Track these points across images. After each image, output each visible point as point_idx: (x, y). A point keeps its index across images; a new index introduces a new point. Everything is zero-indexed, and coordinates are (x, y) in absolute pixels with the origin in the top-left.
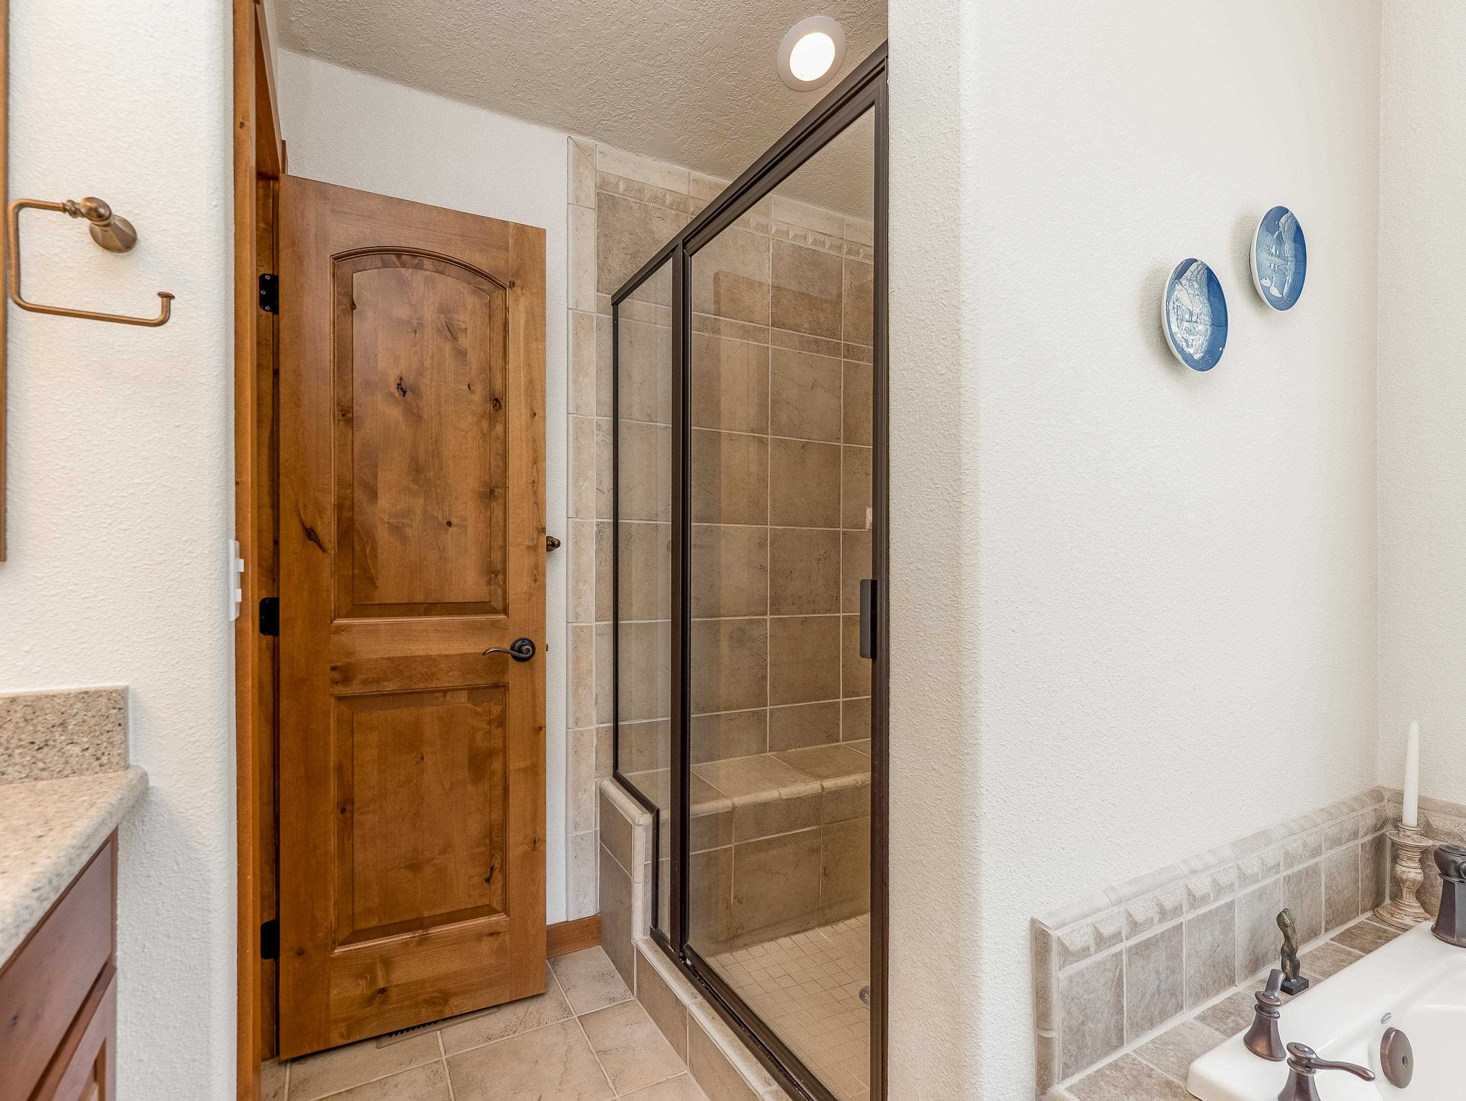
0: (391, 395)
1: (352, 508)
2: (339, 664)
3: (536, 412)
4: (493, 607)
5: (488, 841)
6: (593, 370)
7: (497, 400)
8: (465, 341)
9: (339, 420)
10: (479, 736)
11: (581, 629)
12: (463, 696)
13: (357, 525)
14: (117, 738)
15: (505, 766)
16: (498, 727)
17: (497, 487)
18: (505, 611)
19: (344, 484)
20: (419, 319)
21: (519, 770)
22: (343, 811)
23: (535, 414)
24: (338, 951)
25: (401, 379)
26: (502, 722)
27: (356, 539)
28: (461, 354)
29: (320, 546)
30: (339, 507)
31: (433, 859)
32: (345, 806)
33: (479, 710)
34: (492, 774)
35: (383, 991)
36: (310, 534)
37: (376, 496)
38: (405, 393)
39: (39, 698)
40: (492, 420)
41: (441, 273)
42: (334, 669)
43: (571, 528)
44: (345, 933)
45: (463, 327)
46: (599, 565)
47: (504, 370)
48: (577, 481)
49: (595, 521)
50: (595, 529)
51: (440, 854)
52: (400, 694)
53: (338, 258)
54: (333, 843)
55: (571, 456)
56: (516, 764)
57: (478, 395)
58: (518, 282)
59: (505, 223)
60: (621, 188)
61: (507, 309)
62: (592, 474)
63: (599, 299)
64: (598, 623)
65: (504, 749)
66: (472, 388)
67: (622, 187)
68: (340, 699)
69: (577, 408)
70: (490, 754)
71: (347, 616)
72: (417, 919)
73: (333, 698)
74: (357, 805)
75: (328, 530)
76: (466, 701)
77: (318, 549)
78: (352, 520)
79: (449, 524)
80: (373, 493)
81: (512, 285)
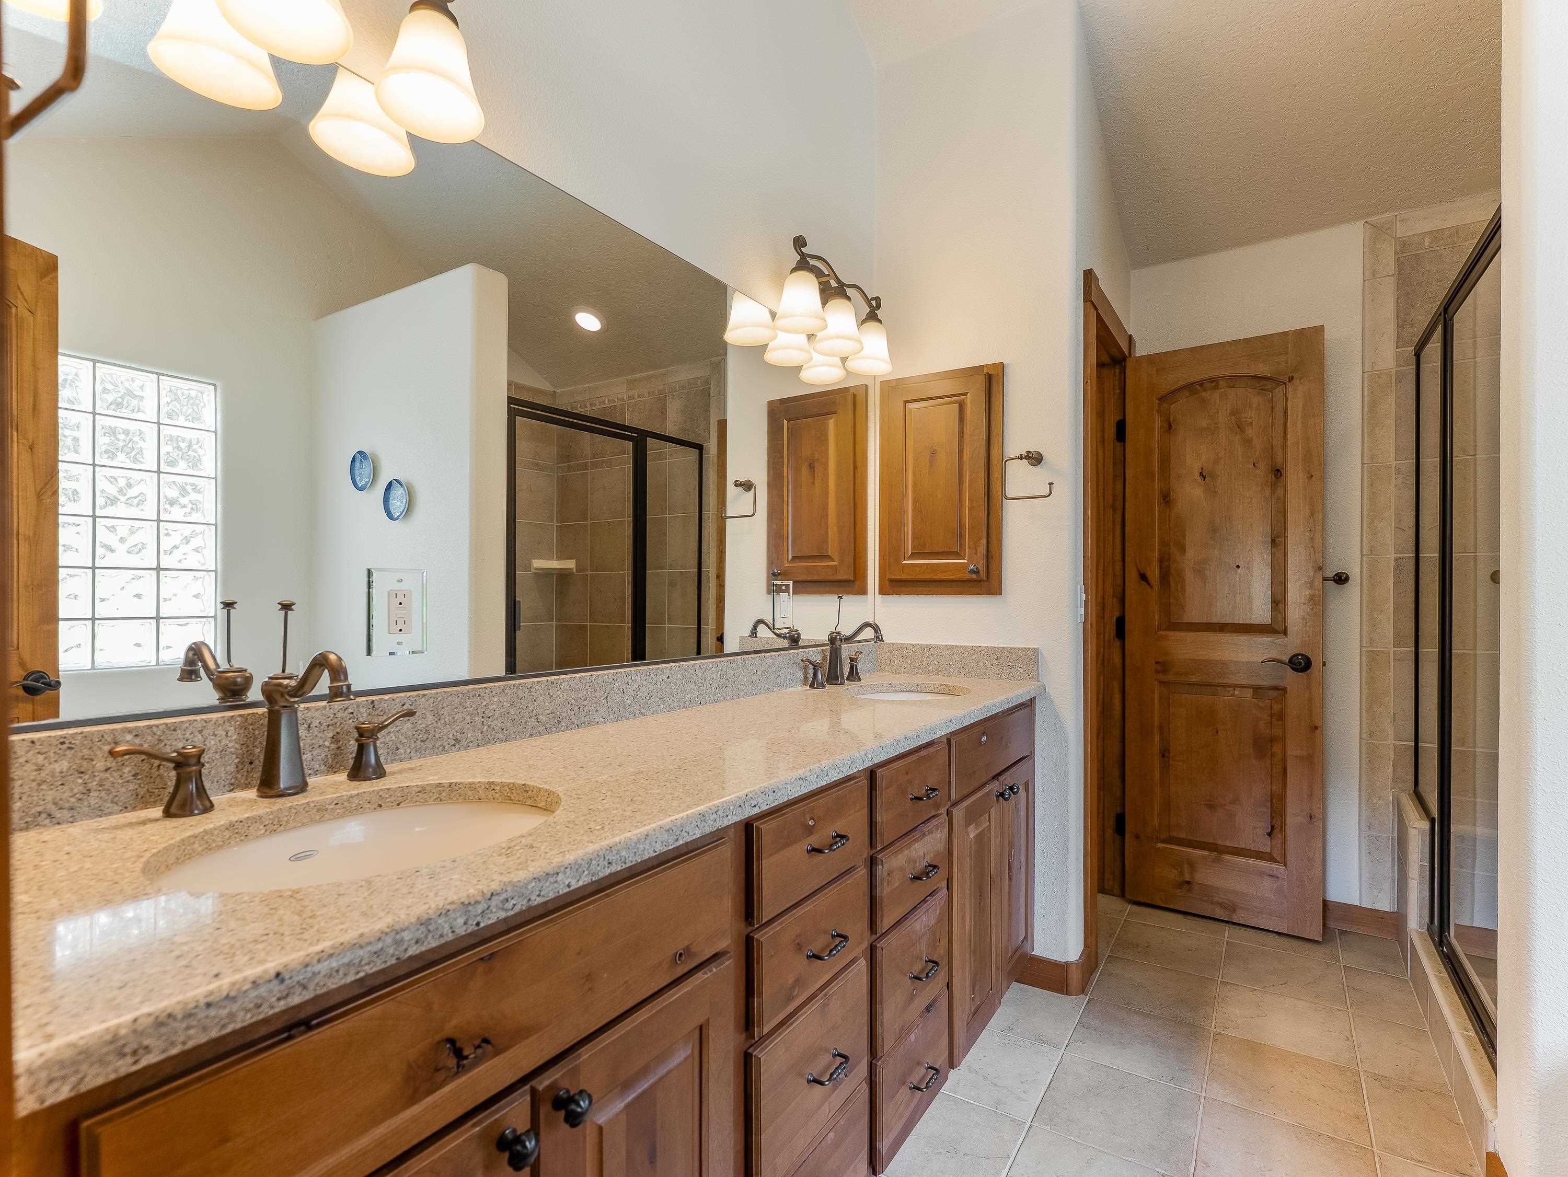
0: (1195, 480)
1: (1169, 560)
2: (1160, 660)
3: (1313, 474)
4: (1274, 628)
5: (1269, 805)
6: (1391, 421)
7: (1278, 470)
8: (1250, 432)
9: (1161, 503)
10: (1262, 724)
11: (1377, 653)
12: (1249, 693)
13: (1172, 571)
14: (1035, 668)
15: (1284, 751)
16: (1278, 720)
17: (1278, 537)
18: (1285, 632)
19: (1164, 544)
20: (1216, 424)
21: (1296, 757)
22: (1163, 756)
23: (1312, 476)
24: (1159, 845)
25: (1202, 469)
26: (1281, 716)
27: (1171, 579)
28: (1248, 442)
29: (1149, 584)
30: (1161, 560)
31: (1225, 805)
32: (1165, 753)
33: (1262, 704)
34: (1273, 755)
35: (1188, 883)
36: (1143, 577)
37: (1184, 551)
38: (1205, 478)
39: (1011, 648)
40: (1274, 486)
41: (1233, 387)
42: (1157, 663)
43: (1365, 565)
44: (1164, 836)
45: (1249, 421)
46: (1397, 595)
47: (1285, 446)
48: (1373, 521)
49: (1392, 556)
50: (1393, 563)
51: (1230, 803)
52: (1201, 685)
53: (1162, 399)
54: (1157, 774)
55: (1365, 500)
56: (1293, 751)
57: (1262, 470)
58: (1296, 376)
59: (1285, 334)
60: (1427, 243)
61: (1286, 399)
62: (1390, 515)
63: (1398, 355)
64: (1395, 649)
65: (1284, 738)
66: (1256, 465)
67: (1427, 241)
68: (1162, 683)
69: (1373, 457)
70: (1272, 740)
71: (1164, 630)
72: (1213, 844)
73: (1156, 683)
74: (1172, 754)
75: (1154, 575)
76: (1251, 696)
77: (1147, 587)
78: (1169, 567)
79: (1238, 567)
80: (1183, 549)
81: (1291, 379)
